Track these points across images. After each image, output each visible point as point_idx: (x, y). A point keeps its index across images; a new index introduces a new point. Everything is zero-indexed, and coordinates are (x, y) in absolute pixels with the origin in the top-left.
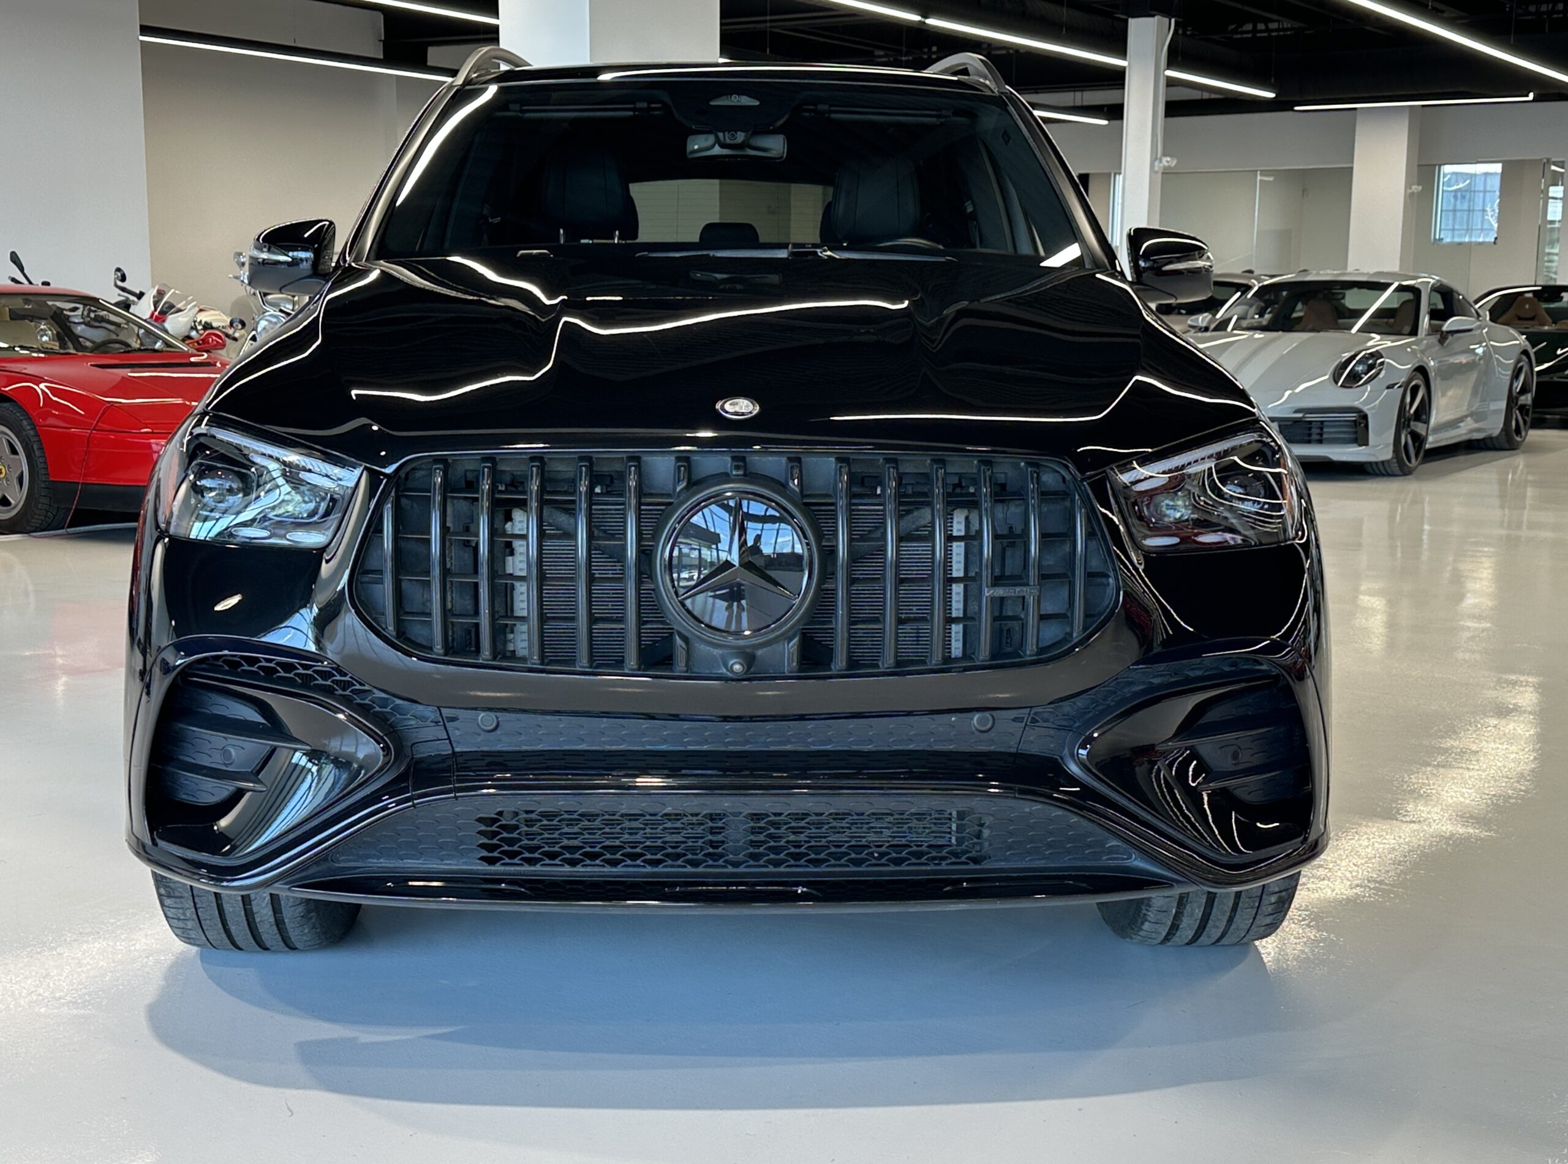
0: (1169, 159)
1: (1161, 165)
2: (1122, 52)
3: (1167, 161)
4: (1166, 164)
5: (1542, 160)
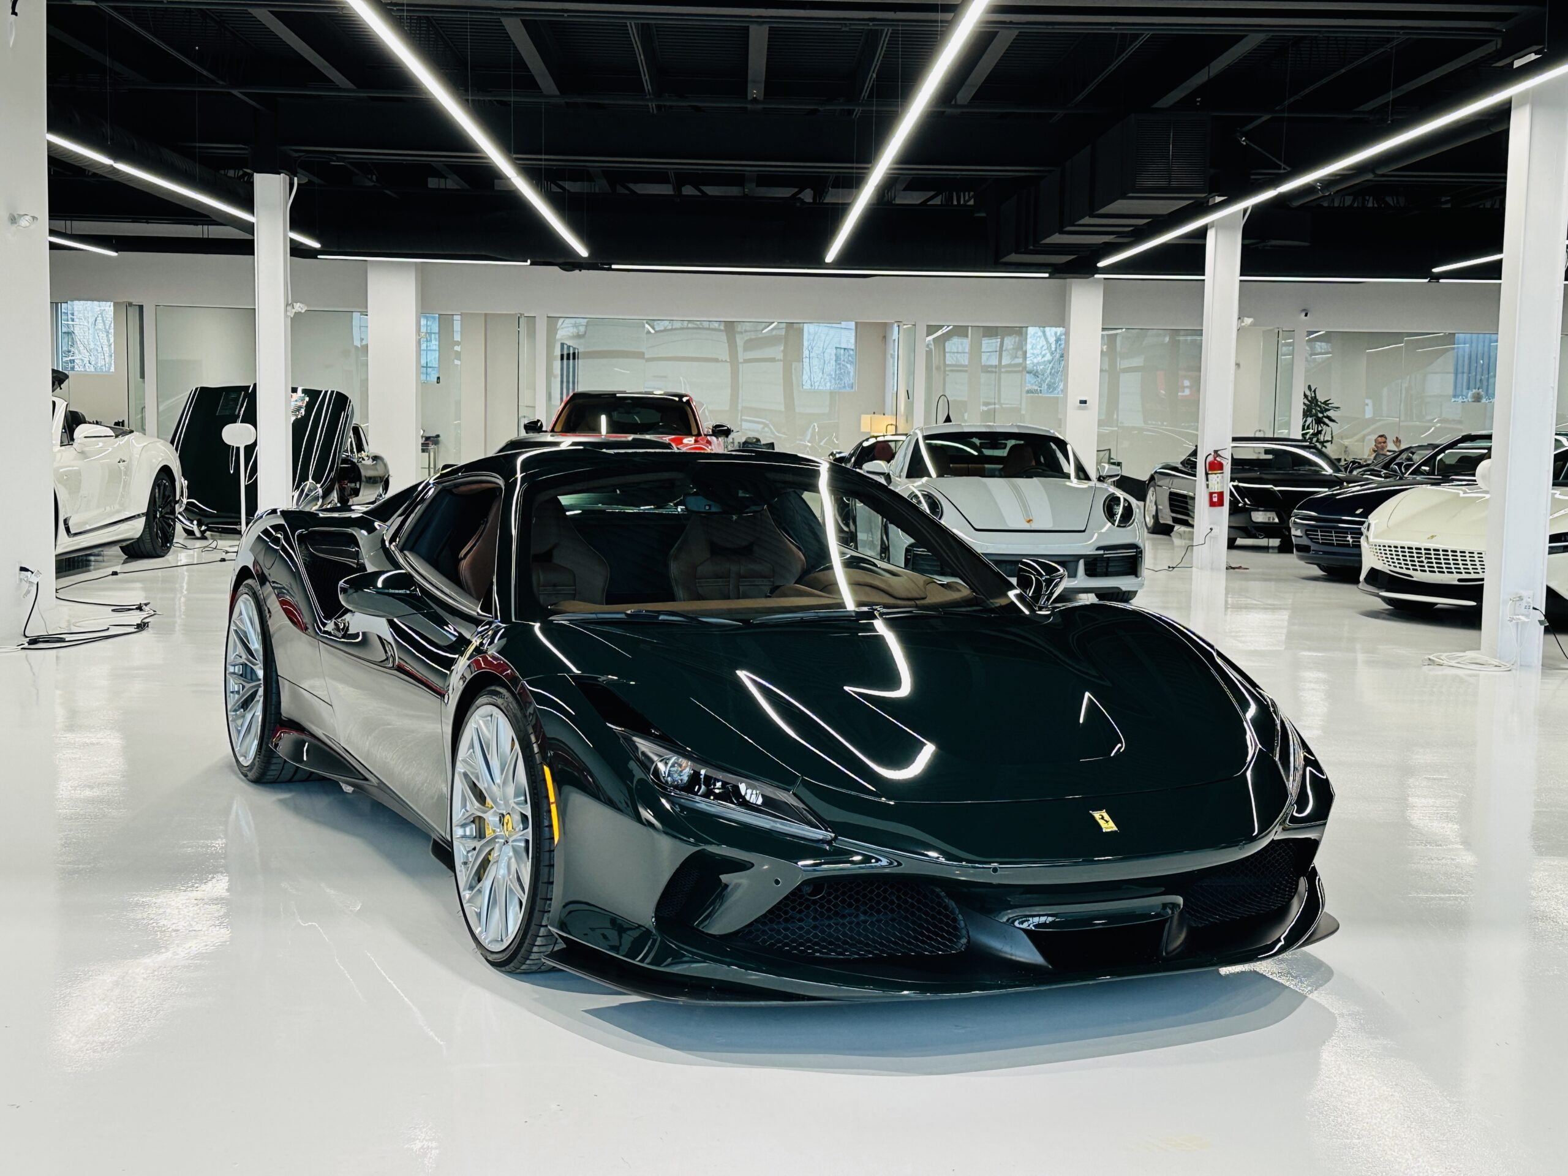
0: (302, 306)
1: (294, 311)
2: (248, 204)
3: (299, 307)
4: (300, 310)
5: (516, 314)
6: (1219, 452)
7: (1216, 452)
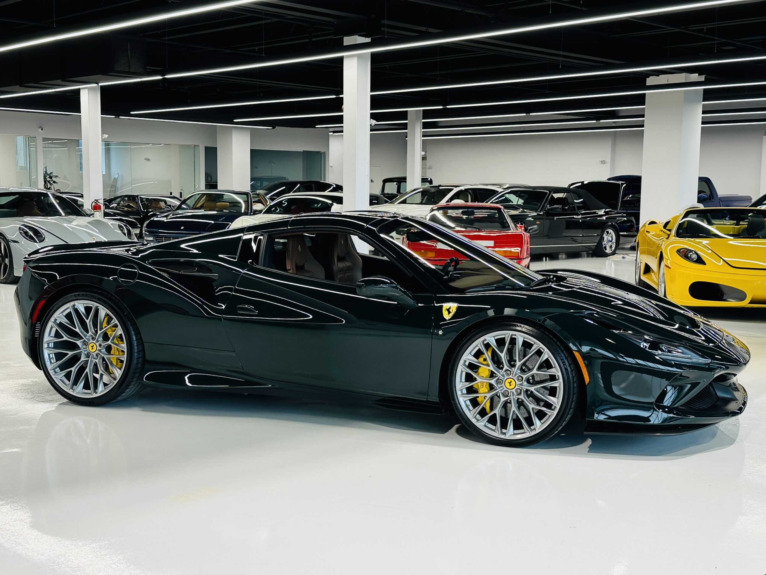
6: (98, 201)
7: (97, 201)
